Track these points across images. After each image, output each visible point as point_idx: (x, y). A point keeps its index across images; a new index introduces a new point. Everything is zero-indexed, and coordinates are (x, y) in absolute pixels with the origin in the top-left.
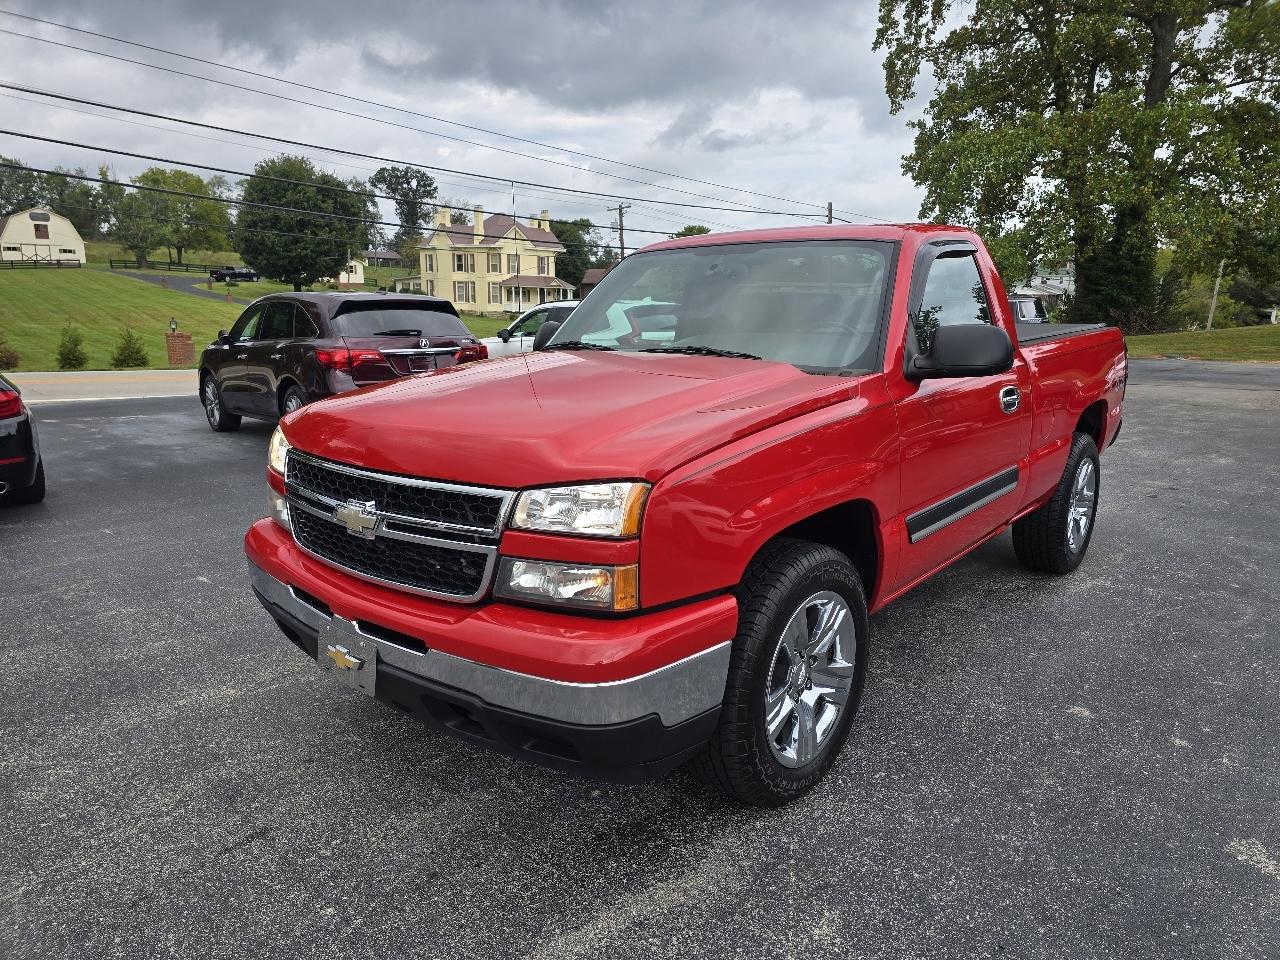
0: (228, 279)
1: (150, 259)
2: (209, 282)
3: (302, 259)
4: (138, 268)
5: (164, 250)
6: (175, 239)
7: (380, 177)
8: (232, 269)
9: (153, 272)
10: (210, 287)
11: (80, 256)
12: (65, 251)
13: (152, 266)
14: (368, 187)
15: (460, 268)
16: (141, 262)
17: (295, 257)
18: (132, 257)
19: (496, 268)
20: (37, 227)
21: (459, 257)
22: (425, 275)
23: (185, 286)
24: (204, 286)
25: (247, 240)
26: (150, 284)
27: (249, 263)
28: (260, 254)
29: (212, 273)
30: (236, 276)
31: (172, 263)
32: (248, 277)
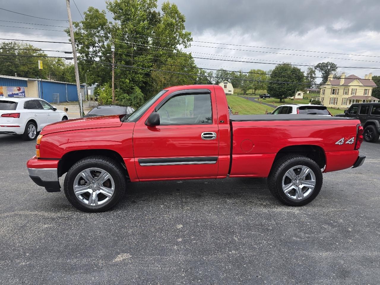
0: (264, 98)
1: (247, 93)
2: (258, 98)
3: (283, 92)
4: (244, 95)
5: (250, 90)
6: (254, 87)
7: (318, 66)
8: (265, 95)
9: (247, 96)
10: (258, 100)
11: (232, 93)
12: (229, 91)
13: (247, 94)
14: (314, 69)
15: (333, 93)
16: (245, 93)
17: (281, 91)
18: (243, 92)
19: (346, 93)
20: (225, 86)
21: (334, 90)
22: (321, 96)
23: (252, 100)
24: (256, 100)
25: (269, 87)
26: (245, 99)
27: (269, 93)
28: (272, 91)
29: (260, 96)
30: (266, 97)
31: (253, 94)
32: (269, 97)
